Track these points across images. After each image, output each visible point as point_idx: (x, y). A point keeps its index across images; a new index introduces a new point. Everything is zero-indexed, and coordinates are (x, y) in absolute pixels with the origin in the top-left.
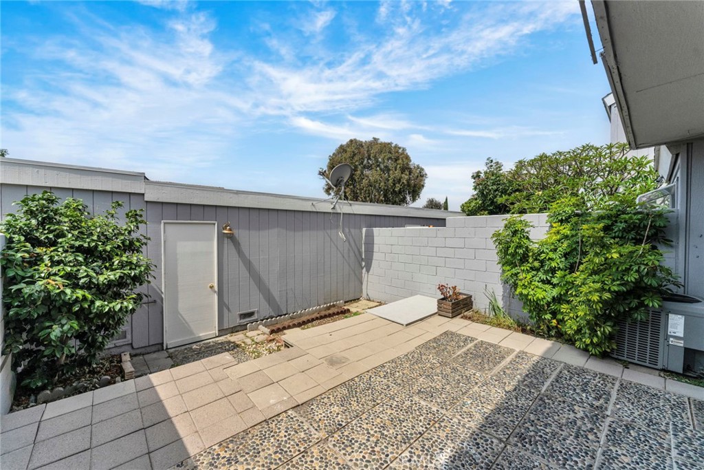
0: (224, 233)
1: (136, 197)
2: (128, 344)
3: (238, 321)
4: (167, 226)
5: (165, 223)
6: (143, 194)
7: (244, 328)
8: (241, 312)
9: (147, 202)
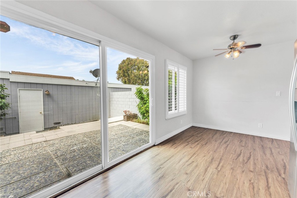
0: (46, 93)
1: (6, 80)
2: (4, 133)
3: (53, 125)
4: (20, 91)
5: (19, 90)
6: (9, 79)
7: (55, 128)
8: (55, 122)
9: (11, 82)
